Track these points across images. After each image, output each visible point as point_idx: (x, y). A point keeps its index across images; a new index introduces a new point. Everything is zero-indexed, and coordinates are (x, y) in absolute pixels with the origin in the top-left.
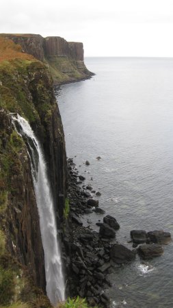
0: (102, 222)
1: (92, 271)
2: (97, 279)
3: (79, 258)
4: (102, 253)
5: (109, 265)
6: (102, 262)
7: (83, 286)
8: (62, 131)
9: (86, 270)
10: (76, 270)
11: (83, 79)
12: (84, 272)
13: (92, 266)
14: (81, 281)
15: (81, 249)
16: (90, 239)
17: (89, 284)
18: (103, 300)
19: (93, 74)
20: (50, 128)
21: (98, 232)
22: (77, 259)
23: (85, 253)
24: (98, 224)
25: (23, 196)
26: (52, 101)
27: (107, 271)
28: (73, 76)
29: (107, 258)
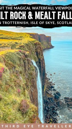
0: (55, 93)
1: (52, 110)
2: (54, 112)
3: (48, 105)
4: (55, 104)
5: (57, 108)
6: (55, 107)
7: (49, 114)
8: (45, 65)
9: (50, 109)
10: (47, 109)
11: (50, 48)
12: (49, 110)
13: (52, 108)
14: (49, 113)
15: (49, 102)
16: (52, 99)
17: (51, 114)
18: (55, 120)
19: (54, 47)
20: (41, 64)
21: (54, 96)
22: (47, 105)
23: (50, 103)
24: (54, 94)
25: (34, 86)
26: (42, 55)
27: (56, 110)
28: (47, 47)
29: (57, 105)
